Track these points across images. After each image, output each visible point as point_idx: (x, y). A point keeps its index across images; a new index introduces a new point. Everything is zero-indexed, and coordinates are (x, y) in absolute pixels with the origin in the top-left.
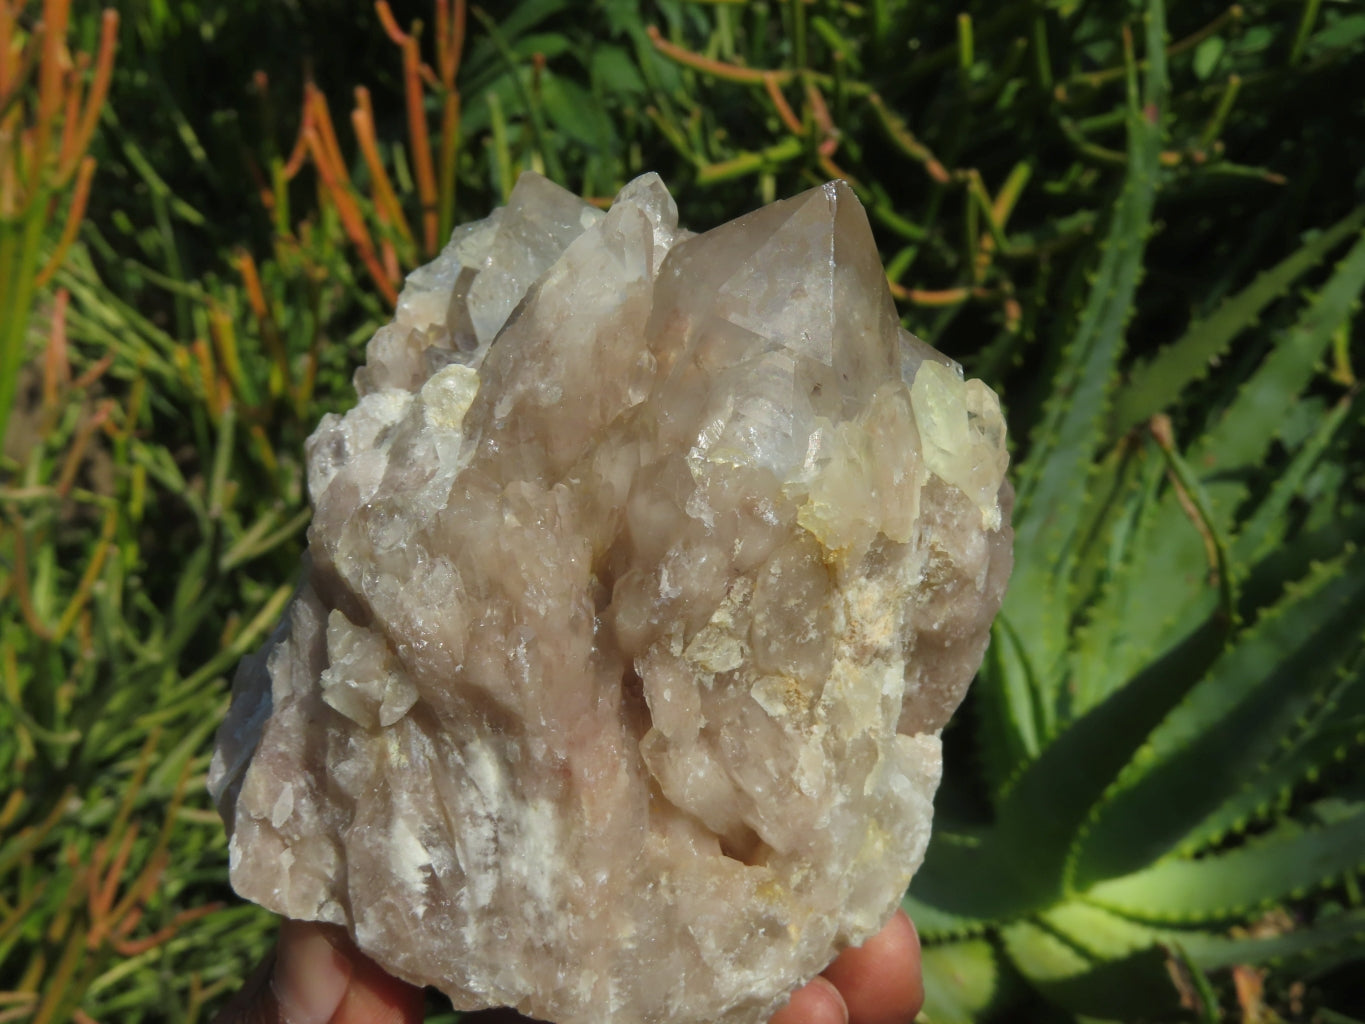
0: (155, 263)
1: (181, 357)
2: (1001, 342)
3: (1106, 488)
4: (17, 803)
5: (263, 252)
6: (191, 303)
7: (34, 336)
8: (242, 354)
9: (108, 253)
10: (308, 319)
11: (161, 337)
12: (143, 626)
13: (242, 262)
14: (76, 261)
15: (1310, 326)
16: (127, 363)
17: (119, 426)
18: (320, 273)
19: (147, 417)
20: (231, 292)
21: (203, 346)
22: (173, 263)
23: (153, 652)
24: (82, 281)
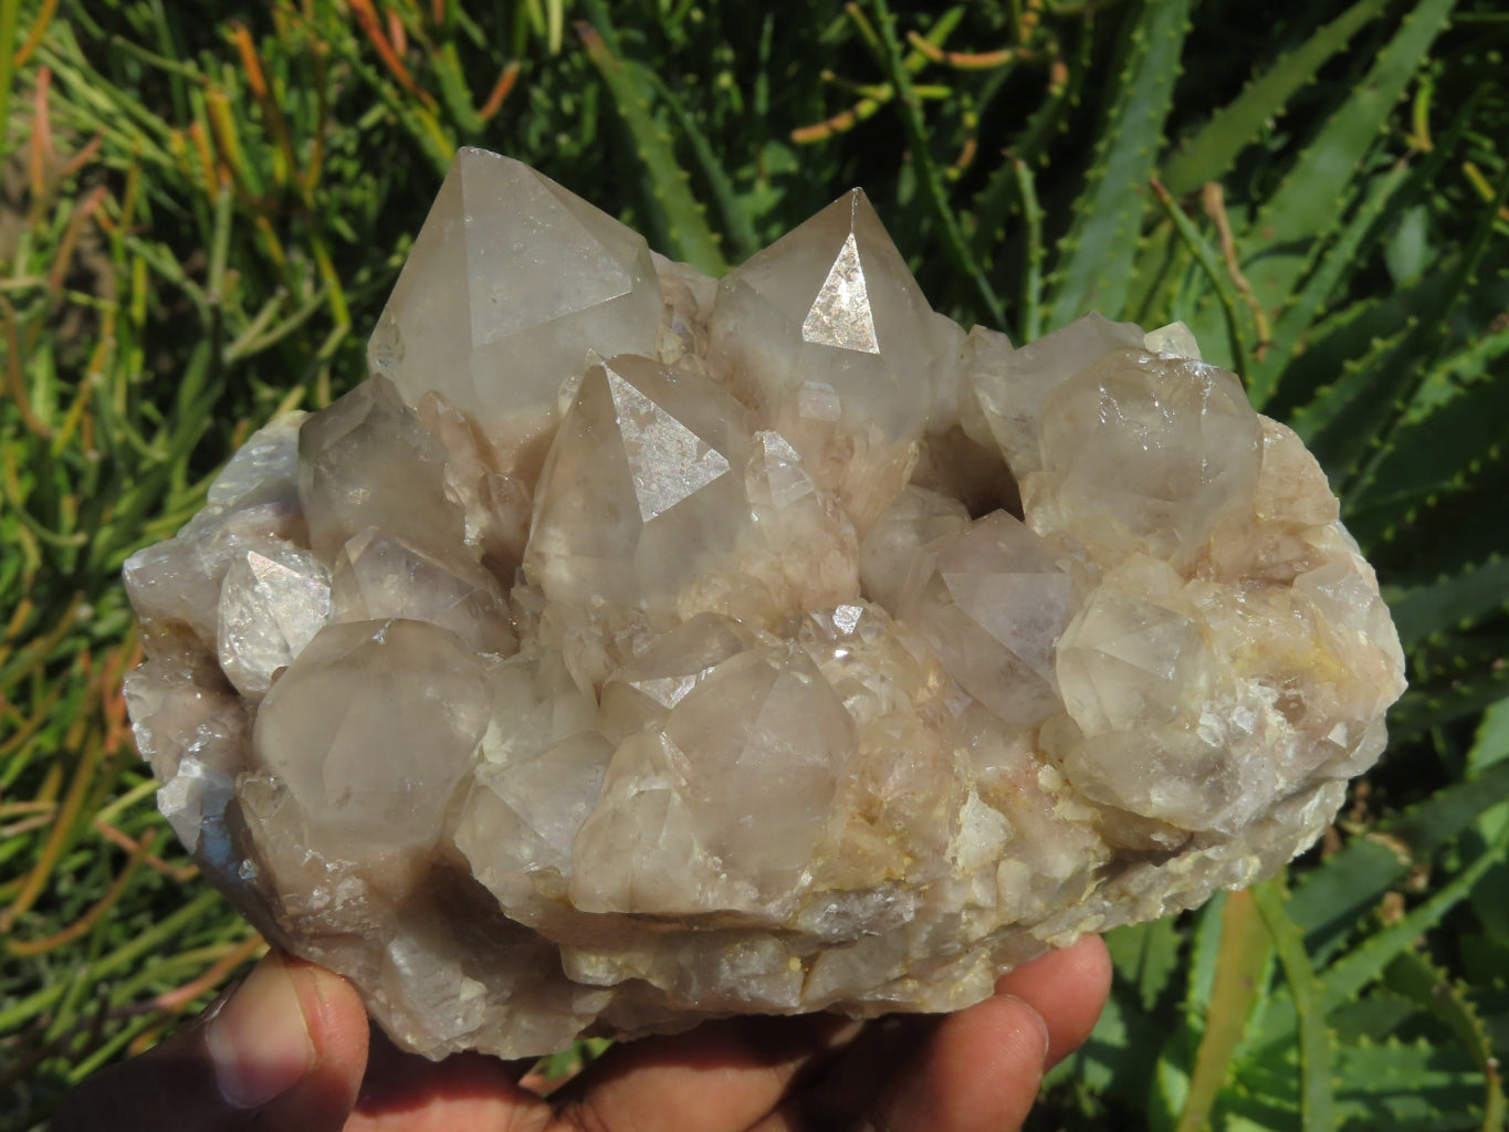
0: (147, 40)
1: (176, 141)
2: (1048, 109)
3: (1156, 262)
4: (25, 613)
5: (262, 27)
6: (187, 84)
7: (17, 124)
8: (244, 140)
9: (96, 31)
10: (313, 98)
11: (155, 122)
12: (148, 430)
13: (239, 37)
14: (60, 41)
15: (1374, 86)
16: (121, 152)
17: (115, 221)
18: (323, 48)
19: (145, 211)
20: (229, 70)
21: (200, 129)
22: (166, 42)
23: (158, 451)
24: (67, 62)
